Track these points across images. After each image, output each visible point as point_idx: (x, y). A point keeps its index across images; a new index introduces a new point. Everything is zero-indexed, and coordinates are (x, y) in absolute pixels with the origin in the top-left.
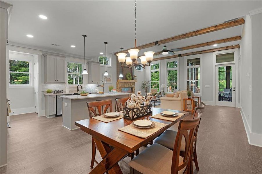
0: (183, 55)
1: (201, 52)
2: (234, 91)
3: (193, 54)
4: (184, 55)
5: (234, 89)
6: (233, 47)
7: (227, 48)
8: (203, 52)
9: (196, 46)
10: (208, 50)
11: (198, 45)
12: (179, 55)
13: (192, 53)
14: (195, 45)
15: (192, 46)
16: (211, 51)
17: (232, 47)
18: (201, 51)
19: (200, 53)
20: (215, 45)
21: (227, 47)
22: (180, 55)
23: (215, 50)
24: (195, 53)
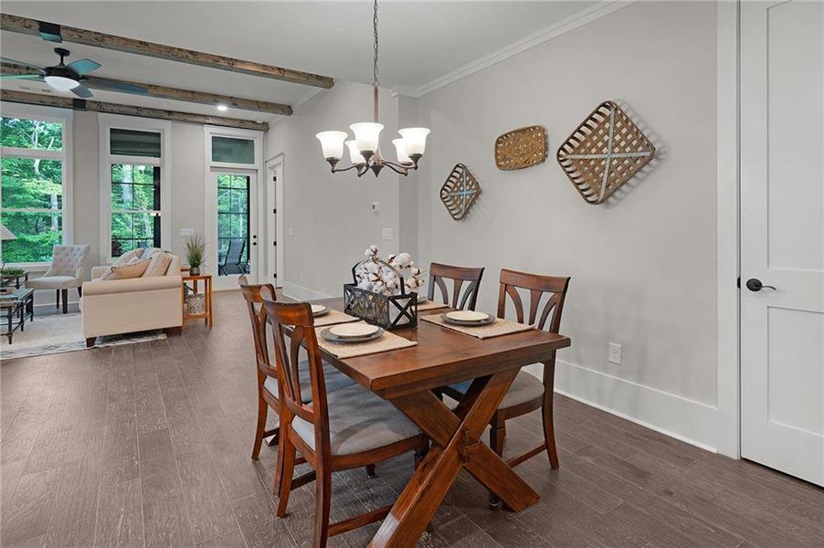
0: (95, 107)
1: (170, 114)
2: (255, 244)
3: (138, 112)
4: (101, 107)
5: (255, 240)
6: (255, 126)
7: (242, 124)
8: (175, 117)
9: (180, 93)
10: (191, 114)
11: (186, 91)
12: (76, 100)
13: (136, 110)
14: (178, 90)
15: (164, 88)
16: (202, 120)
17: (253, 125)
18: (170, 112)
19: (166, 116)
20: (222, 109)
21: (242, 121)
22: (84, 101)
23: (210, 121)
24: (145, 113)
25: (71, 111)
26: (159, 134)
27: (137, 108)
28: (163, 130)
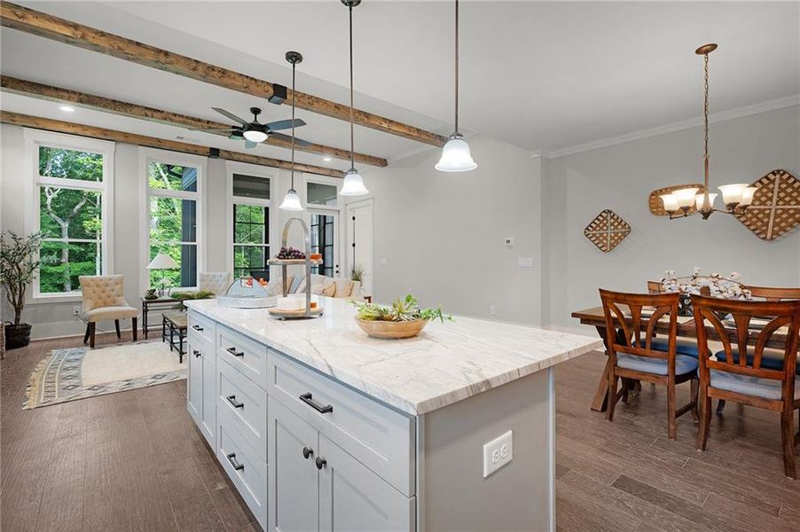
0: (226, 155)
1: (281, 163)
2: (337, 272)
3: (258, 160)
4: (232, 156)
5: (337, 269)
7: (331, 173)
8: (285, 165)
12: (212, 149)
13: (256, 159)
16: (303, 168)
18: (281, 161)
19: (278, 164)
20: (327, 160)
22: (218, 150)
23: (310, 170)
24: (263, 162)
25: (206, 158)
26: (269, 180)
27: (257, 157)
28: (273, 176)
